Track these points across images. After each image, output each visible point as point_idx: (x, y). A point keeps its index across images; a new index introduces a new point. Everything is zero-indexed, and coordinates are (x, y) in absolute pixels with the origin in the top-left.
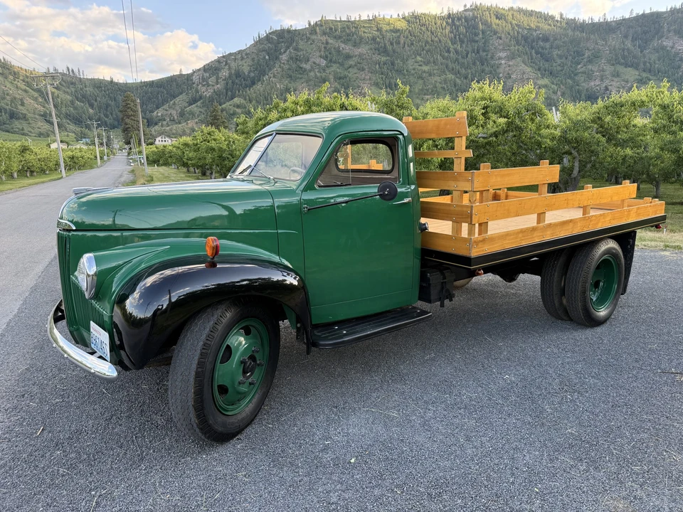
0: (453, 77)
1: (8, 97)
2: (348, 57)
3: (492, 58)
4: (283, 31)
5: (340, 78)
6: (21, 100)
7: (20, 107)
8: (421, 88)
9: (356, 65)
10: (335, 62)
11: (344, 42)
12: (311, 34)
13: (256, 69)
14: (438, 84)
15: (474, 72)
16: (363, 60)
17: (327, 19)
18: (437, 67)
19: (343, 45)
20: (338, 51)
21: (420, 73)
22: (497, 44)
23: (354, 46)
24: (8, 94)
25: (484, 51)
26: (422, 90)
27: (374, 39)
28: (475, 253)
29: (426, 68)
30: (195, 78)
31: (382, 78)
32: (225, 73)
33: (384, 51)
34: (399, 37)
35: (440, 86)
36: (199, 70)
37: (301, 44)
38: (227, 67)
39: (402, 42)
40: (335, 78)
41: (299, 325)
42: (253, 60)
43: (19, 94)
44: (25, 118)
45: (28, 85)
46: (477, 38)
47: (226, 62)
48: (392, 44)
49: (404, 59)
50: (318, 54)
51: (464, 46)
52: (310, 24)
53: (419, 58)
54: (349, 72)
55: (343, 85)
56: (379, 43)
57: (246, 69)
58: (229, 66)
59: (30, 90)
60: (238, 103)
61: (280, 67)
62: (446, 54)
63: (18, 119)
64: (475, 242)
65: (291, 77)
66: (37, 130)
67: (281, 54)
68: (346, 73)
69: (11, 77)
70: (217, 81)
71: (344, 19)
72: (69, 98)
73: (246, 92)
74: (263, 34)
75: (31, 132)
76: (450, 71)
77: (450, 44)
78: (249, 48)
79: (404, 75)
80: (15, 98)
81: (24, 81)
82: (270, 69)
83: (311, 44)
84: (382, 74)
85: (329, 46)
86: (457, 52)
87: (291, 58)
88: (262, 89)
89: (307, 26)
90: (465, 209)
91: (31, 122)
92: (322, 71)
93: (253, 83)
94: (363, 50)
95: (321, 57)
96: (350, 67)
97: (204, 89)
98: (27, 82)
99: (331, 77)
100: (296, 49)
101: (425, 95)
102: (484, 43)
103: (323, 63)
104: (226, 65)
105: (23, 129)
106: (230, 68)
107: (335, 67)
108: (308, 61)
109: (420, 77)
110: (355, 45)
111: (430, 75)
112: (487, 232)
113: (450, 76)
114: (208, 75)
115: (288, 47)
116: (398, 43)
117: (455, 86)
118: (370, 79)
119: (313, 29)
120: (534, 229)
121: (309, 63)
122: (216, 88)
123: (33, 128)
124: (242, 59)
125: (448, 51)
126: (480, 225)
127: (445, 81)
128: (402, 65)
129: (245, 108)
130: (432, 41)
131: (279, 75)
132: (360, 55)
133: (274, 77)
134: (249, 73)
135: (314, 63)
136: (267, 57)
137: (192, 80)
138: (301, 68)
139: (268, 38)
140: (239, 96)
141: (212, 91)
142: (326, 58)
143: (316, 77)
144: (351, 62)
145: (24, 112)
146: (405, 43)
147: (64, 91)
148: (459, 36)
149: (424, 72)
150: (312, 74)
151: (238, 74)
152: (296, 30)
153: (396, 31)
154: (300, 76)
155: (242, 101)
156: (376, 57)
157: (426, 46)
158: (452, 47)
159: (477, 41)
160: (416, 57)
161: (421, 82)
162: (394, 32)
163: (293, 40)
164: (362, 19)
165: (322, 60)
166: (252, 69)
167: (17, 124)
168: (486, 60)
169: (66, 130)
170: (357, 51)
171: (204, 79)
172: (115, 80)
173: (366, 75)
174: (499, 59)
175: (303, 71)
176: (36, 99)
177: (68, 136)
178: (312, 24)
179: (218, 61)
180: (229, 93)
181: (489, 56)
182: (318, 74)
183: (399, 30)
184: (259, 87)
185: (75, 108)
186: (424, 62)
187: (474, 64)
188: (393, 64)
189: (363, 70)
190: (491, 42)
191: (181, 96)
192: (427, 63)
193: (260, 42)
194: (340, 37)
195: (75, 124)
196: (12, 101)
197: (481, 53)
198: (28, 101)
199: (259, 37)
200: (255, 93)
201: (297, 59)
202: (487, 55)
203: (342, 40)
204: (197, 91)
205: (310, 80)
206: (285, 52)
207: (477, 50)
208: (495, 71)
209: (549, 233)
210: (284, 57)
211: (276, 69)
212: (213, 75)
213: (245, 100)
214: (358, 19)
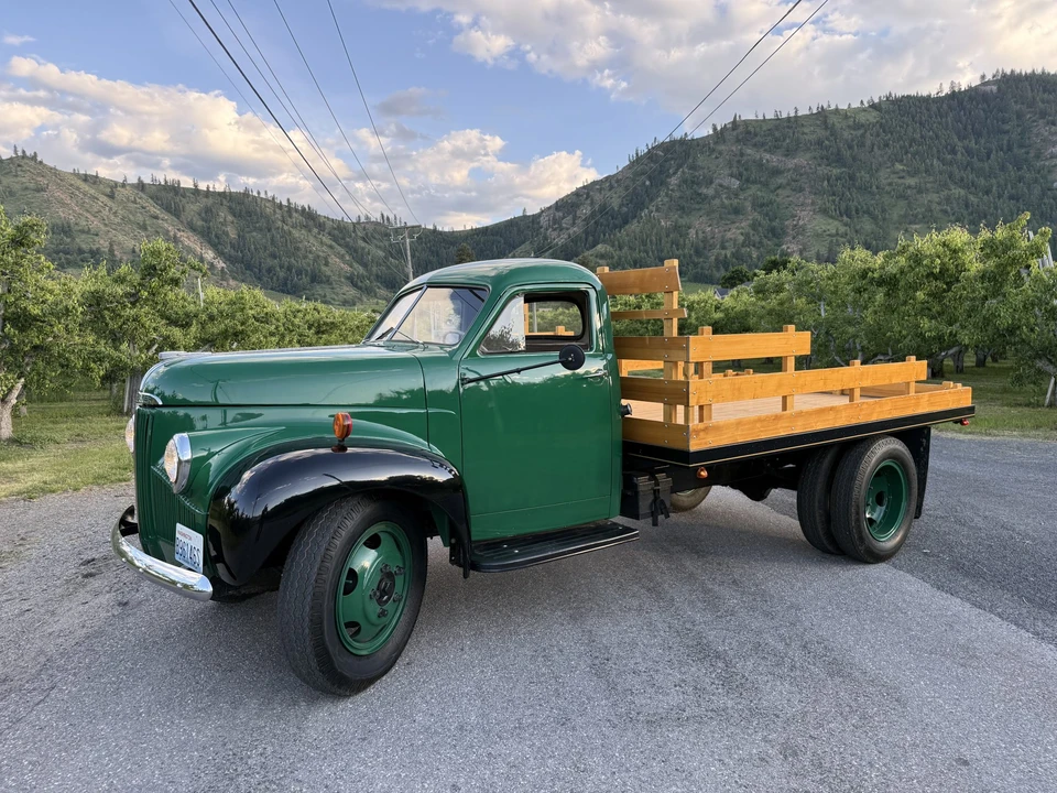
0: (963, 192)
1: (310, 256)
2: (776, 172)
3: (1038, 157)
4: (673, 143)
5: (762, 205)
6: (326, 259)
7: (324, 268)
8: (902, 213)
9: (788, 184)
10: (754, 182)
11: (769, 151)
12: (716, 143)
13: (631, 202)
14: (934, 206)
15: (1002, 182)
16: (801, 175)
17: (743, 118)
18: (931, 179)
19: (768, 156)
20: (760, 165)
21: (901, 189)
22: (1046, 134)
23: (787, 156)
24: (310, 252)
25: (1021, 146)
26: (905, 216)
27: (820, 143)
28: (695, 445)
29: (911, 181)
30: (544, 221)
31: (834, 201)
32: (585, 211)
33: (839, 160)
34: (863, 136)
35: (938, 208)
36: (549, 208)
37: (701, 160)
38: (589, 201)
39: (868, 143)
40: (753, 205)
41: (453, 541)
42: (627, 188)
43: (322, 251)
44: (328, 281)
45: (335, 239)
46: (1007, 127)
47: (588, 194)
48: (850, 147)
49: (871, 169)
50: (727, 172)
51: (983, 141)
52: (715, 129)
53: (899, 167)
54: (777, 195)
55: (767, 215)
56: (827, 148)
57: (615, 203)
58: (592, 200)
59: (336, 246)
60: (603, 250)
61: (667, 195)
62: (949, 157)
63: (321, 282)
64: (694, 430)
65: (683, 208)
66: (341, 297)
67: (669, 176)
68: (773, 197)
69: (316, 230)
70: (574, 223)
71: (770, 116)
72: (381, 254)
73: (615, 235)
74: (643, 150)
75: (334, 299)
76: (956, 183)
77: (956, 140)
78: (622, 171)
79: (873, 194)
80: (319, 256)
81: (329, 234)
82: (652, 200)
83: (717, 158)
84: (834, 194)
85: (745, 158)
86: (969, 151)
87: (685, 181)
88: (638, 230)
89: (711, 132)
90: (679, 387)
91: (335, 286)
92: (733, 196)
93: (626, 222)
94: (801, 160)
95: (732, 175)
96: (779, 188)
97: (554, 234)
98: (334, 236)
99: (748, 205)
100: (693, 167)
101: (910, 223)
102: (1022, 133)
103: (736, 184)
104: (587, 199)
105: (325, 296)
106: (592, 204)
107: (753, 189)
108: (711, 182)
109: (902, 197)
110: (789, 153)
111: (920, 191)
112: (710, 418)
113: (958, 192)
114: (561, 214)
115: (680, 166)
116: (862, 145)
117: (967, 206)
118: (813, 203)
119: (720, 135)
120: (777, 418)
121: (713, 186)
122: (571, 232)
123: (337, 294)
124: (611, 187)
125: (953, 151)
126: (701, 408)
127: (948, 200)
128: (868, 179)
129: (613, 258)
130: (922, 137)
131: (665, 208)
132: (796, 169)
133: (657, 210)
134: (620, 207)
135: (721, 186)
136: (648, 183)
137: (539, 223)
138: (700, 194)
139: (651, 155)
140: (604, 242)
141: (566, 237)
142: (739, 176)
143: (723, 206)
144: (781, 180)
145: (329, 273)
146: (873, 145)
147: (376, 246)
148: (973, 126)
149: (909, 187)
150: (717, 202)
151: (604, 209)
152: (693, 140)
153: (857, 126)
154: (697, 206)
155: (609, 248)
156: (823, 170)
157: (911, 146)
158: (960, 144)
159: (1007, 132)
160: (893, 165)
161: (902, 203)
162: (854, 129)
163: (687, 155)
164: (800, 114)
165: (733, 180)
166: (625, 202)
167: (319, 289)
168: (1026, 160)
169: (375, 296)
170: (792, 163)
171: (555, 221)
172: (440, 228)
173: (805, 198)
174: (1051, 158)
175: (704, 199)
176: (342, 257)
177: (377, 304)
178: (719, 128)
179: (577, 193)
180: (591, 238)
181: (1032, 155)
182: (726, 202)
183: (863, 126)
184: (634, 226)
185: (388, 268)
186: (908, 172)
187: (1003, 168)
188: (852, 178)
189: (801, 190)
190: (1035, 131)
191: (523, 246)
192: (912, 174)
193: (638, 161)
194: (763, 144)
195: (387, 287)
196: (315, 260)
197: (1015, 150)
198: (334, 260)
199: (637, 154)
200: (628, 235)
201: (693, 182)
202: (1027, 153)
203: (767, 147)
204: (546, 238)
205: (713, 211)
206: (675, 173)
207: (1009, 145)
208: (1044, 177)
209: (799, 423)
210: (674, 181)
211: (662, 199)
212: (568, 215)
213: (613, 246)
214: (792, 115)
